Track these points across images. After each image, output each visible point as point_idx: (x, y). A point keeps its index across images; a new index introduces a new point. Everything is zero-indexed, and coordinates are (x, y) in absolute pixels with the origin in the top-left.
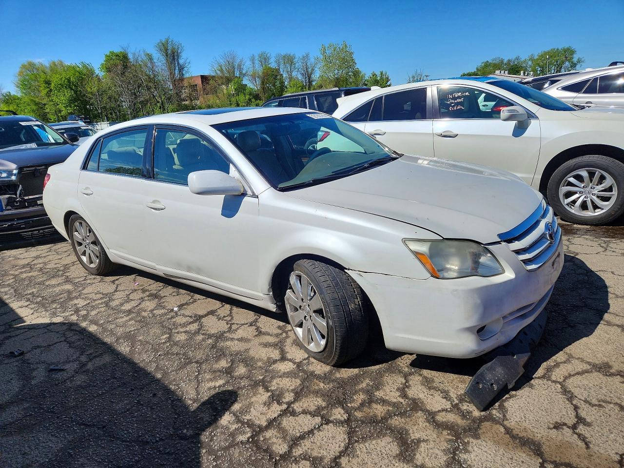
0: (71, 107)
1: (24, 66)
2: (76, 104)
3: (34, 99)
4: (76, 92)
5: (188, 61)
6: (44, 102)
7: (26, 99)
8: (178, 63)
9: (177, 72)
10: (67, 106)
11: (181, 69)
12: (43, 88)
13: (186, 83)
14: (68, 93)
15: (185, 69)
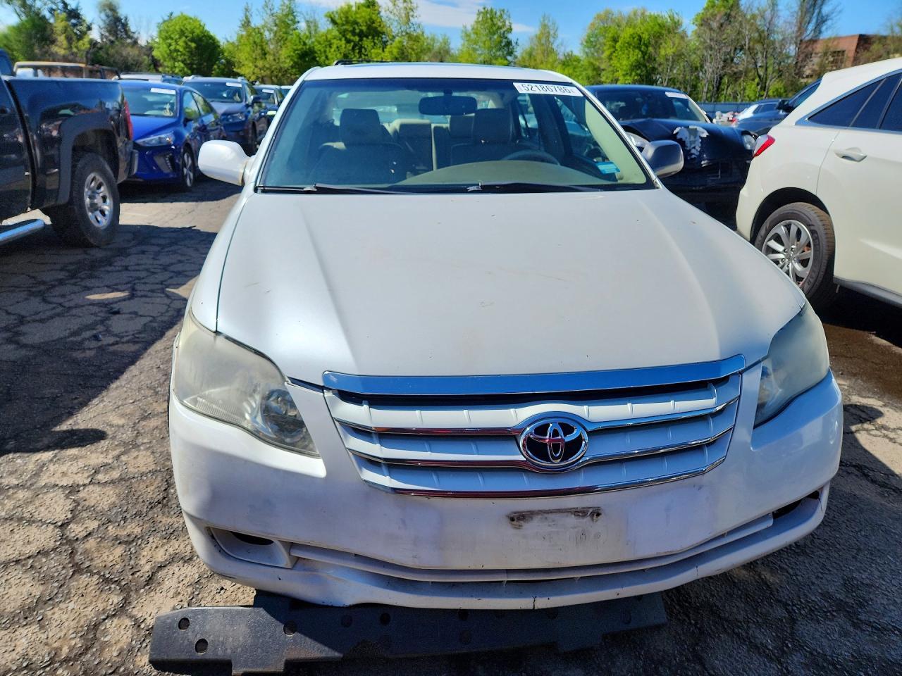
0: (631, 75)
1: (599, 17)
2: (639, 72)
3: (594, 62)
4: (644, 54)
5: (839, 8)
6: (603, 66)
7: (584, 62)
8: (820, 12)
9: (811, 27)
10: (627, 74)
11: (822, 21)
12: (607, 47)
13: (819, 48)
14: (636, 55)
15: (829, 23)
